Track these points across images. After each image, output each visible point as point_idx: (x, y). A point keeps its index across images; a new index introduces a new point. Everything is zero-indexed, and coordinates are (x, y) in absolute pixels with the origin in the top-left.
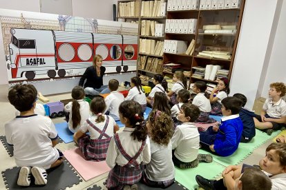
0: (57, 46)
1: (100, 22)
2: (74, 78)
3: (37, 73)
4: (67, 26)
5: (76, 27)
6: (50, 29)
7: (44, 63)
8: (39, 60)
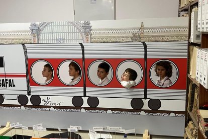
0: (30, 63)
1: (94, 24)
2: (52, 109)
4: (42, 37)
5: (56, 36)
6: (21, 42)
7: (14, 86)
8: (8, 81)
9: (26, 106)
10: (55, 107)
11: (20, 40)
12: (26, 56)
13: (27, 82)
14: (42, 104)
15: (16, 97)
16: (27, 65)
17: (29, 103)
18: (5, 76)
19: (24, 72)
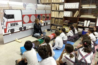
0: (23, 16)
2: (29, 30)
3: (15, 29)
5: (30, 8)
6: (20, 9)
7: (18, 25)
8: (16, 24)
9: (22, 31)
10: (30, 29)
11: (20, 8)
12: (22, 14)
13: (22, 23)
14: (27, 29)
15: (19, 29)
16: (22, 17)
17: (23, 30)
18: (15, 22)
19: (21, 19)
